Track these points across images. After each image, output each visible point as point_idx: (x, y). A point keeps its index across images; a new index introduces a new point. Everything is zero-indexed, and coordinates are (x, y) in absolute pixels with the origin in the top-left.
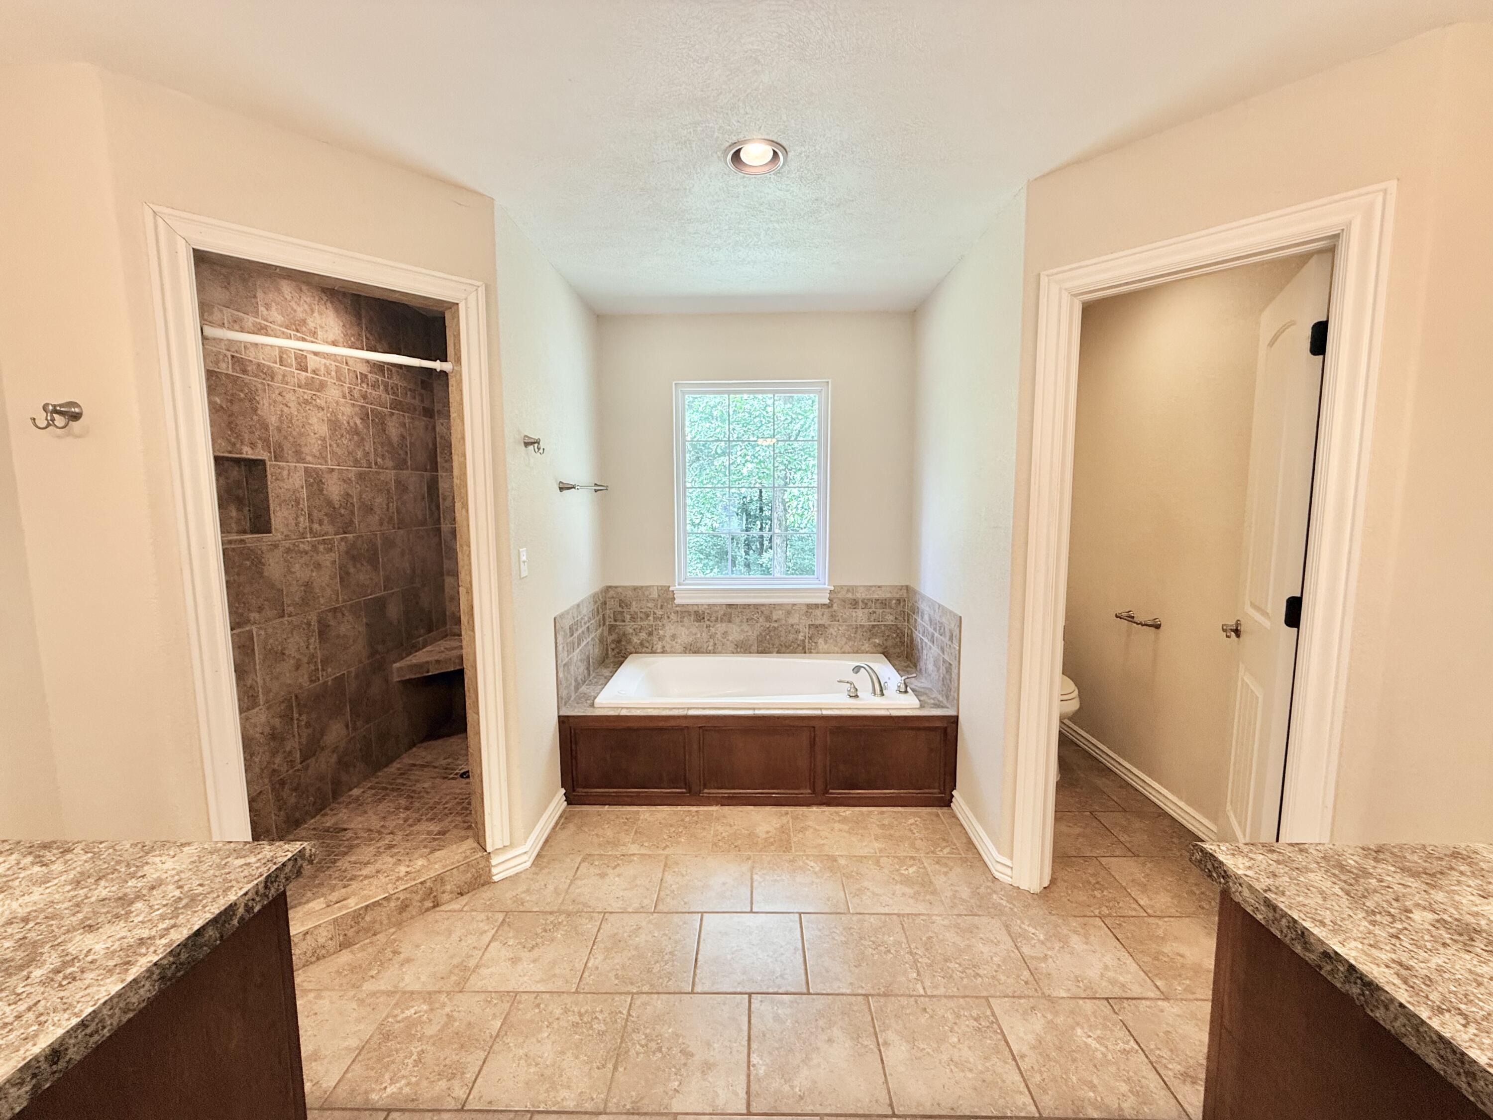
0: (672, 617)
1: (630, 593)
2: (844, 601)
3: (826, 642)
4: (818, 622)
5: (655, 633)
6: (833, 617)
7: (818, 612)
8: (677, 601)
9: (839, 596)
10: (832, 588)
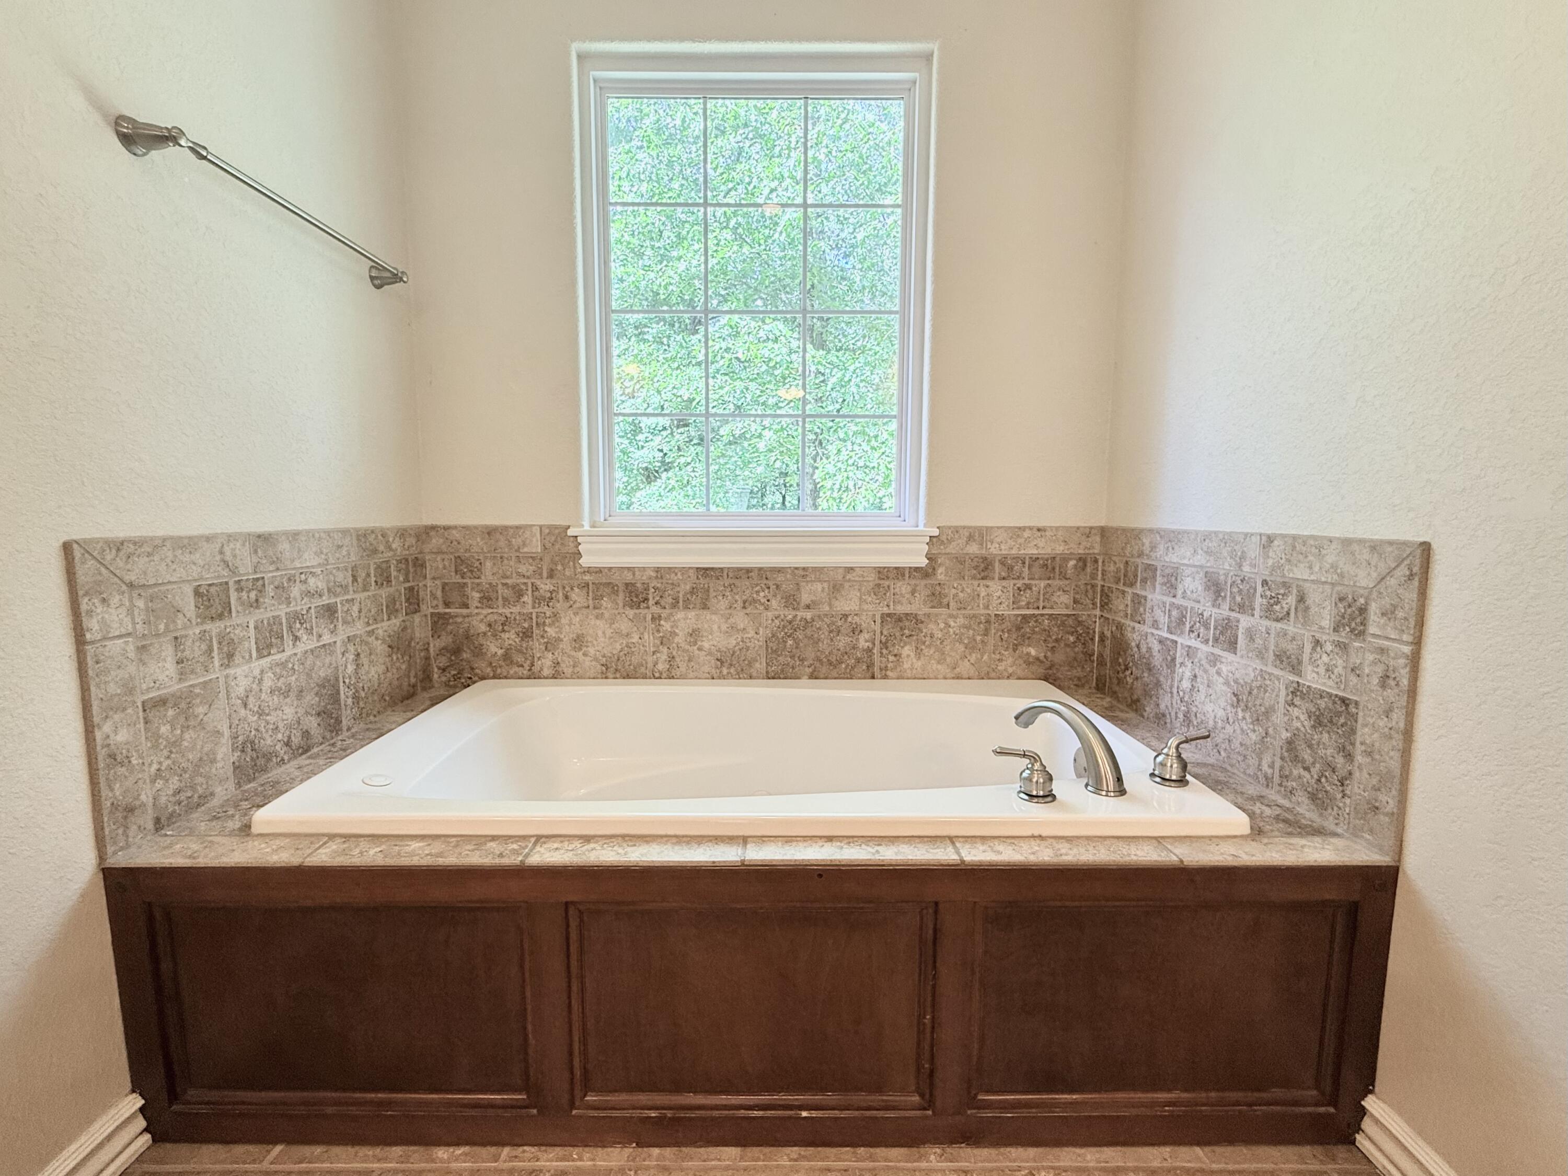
0: (573, 596)
1: (478, 543)
2: (962, 563)
3: (919, 652)
4: (901, 609)
5: (536, 631)
6: (937, 598)
7: (903, 587)
8: (585, 561)
9: (952, 549)
10: (936, 532)
